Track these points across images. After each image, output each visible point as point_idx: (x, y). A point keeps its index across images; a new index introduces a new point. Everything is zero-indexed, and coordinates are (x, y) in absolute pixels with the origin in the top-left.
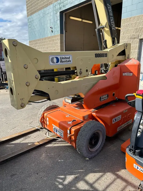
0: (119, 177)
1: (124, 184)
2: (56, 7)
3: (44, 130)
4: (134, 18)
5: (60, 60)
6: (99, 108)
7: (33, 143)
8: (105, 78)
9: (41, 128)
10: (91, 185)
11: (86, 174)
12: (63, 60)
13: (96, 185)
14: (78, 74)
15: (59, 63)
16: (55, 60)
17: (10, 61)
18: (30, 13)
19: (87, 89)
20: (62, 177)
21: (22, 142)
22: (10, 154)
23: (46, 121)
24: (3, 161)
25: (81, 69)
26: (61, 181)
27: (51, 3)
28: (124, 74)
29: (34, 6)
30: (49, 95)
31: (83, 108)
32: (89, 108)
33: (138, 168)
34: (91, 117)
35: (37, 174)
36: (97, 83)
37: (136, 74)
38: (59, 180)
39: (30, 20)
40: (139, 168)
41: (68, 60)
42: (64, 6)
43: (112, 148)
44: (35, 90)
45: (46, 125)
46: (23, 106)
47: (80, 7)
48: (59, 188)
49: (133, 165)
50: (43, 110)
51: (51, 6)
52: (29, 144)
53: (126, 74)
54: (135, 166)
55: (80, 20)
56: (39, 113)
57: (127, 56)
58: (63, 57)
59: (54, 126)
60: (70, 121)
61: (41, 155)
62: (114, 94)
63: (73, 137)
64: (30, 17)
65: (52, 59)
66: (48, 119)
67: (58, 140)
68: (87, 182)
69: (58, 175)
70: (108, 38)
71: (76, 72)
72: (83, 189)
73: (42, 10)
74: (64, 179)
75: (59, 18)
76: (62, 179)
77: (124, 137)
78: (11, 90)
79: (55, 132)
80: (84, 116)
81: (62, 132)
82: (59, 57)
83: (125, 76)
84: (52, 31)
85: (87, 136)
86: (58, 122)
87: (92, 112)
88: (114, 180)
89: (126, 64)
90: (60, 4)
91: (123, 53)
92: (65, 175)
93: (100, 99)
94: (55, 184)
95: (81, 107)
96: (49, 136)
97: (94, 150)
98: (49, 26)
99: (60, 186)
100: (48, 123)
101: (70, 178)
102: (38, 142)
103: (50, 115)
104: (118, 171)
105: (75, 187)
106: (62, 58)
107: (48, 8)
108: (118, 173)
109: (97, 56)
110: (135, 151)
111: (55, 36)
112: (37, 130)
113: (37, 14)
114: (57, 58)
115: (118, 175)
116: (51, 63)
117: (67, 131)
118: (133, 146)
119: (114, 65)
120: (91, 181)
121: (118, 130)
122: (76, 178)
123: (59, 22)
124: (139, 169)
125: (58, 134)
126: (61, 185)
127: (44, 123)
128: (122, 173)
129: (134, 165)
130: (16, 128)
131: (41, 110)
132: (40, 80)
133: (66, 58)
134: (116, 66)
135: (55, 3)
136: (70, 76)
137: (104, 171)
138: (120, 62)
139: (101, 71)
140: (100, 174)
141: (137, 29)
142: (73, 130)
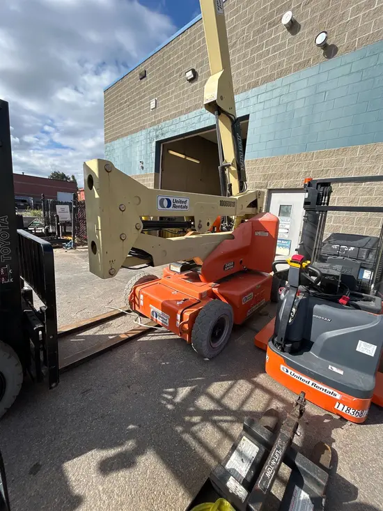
0: (257, 386)
1: (267, 396)
2: (151, 134)
3: (133, 313)
4: (262, 160)
5: (172, 204)
6: (221, 281)
7: (117, 336)
8: (231, 237)
9: (129, 311)
10: (218, 402)
11: (209, 384)
12: (176, 204)
13: (226, 401)
14: (196, 228)
15: (171, 208)
16: (165, 203)
17: (97, 196)
18: (109, 139)
19: (206, 252)
20: (171, 390)
21: (97, 334)
22: (78, 355)
23: (138, 299)
24: (66, 367)
25: (200, 221)
26: (169, 397)
27: (143, 128)
28: (256, 234)
29: (116, 129)
30: (152, 258)
31: (200, 281)
32: (208, 281)
33: (287, 371)
34: (211, 295)
35: (129, 387)
36: (219, 244)
37: (273, 235)
38: (166, 396)
39: (108, 148)
40: (290, 371)
41: (184, 205)
42: (162, 134)
43: (241, 341)
44: (133, 249)
45: (139, 306)
46: (112, 274)
47: (186, 137)
48: (169, 410)
49: (280, 367)
50: (134, 282)
51: (144, 132)
52: (111, 337)
53: (259, 233)
54: (283, 368)
55: (183, 156)
56: (127, 287)
57: (259, 208)
58: (178, 199)
59: (153, 308)
60: (180, 301)
61: (131, 355)
62: (241, 262)
63: (186, 326)
64: (108, 144)
65: (162, 201)
66: (142, 297)
67: (156, 329)
68: (211, 397)
69: (163, 388)
70: (233, 181)
71: (194, 225)
72: (207, 408)
73: (129, 137)
74: (174, 394)
75: (154, 150)
76: (170, 393)
77: (255, 325)
78: (93, 245)
79: (155, 318)
80: (201, 292)
81: (167, 317)
82: (171, 199)
83: (258, 236)
84: (143, 168)
85: (210, 324)
86: (162, 301)
87: (212, 287)
88: (252, 392)
89: (260, 219)
90: (157, 130)
91: (254, 204)
92: (176, 387)
93: (224, 267)
94: (160, 403)
95: (195, 278)
96: (142, 324)
97: (217, 345)
98: (138, 159)
99: (170, 407)
100: (142, 302)
101: (184, 392)
102: (126, 334)
103: (146, 291)
104: (255, 377)
105: (194, 406)
106: (176, 201)
107: (139, 134)
108: (255, 379)
109: (223, 203)
110: (285, 346)
111: (146, 175)
112: (122, 314)
113: (120, 141)
114: (169, 201)
115: (256, 382)
116: (160, 208)
117: (176, 316)
118: (282, 339)
119: (240, 220)
120: (217, 395)
121: (248, 314)
122: (193, 391)
123: (153, 155)
124: (289, 373)
125: (160, 321)
126: (171, 404)
127: (135, 303)
128: (261, 379)
129: (282, 366)
130: (86, 310)
131: (130, 282)
132: (142, 232)
133: (181, 202)
134: (243, 221)
135: (149, 129)
136: (184, 230)
137: (235, 378)
138: (248, 216)
139: (222, 227)
140: (230, 382)
141: (264, 175)
142: (187, 314)
